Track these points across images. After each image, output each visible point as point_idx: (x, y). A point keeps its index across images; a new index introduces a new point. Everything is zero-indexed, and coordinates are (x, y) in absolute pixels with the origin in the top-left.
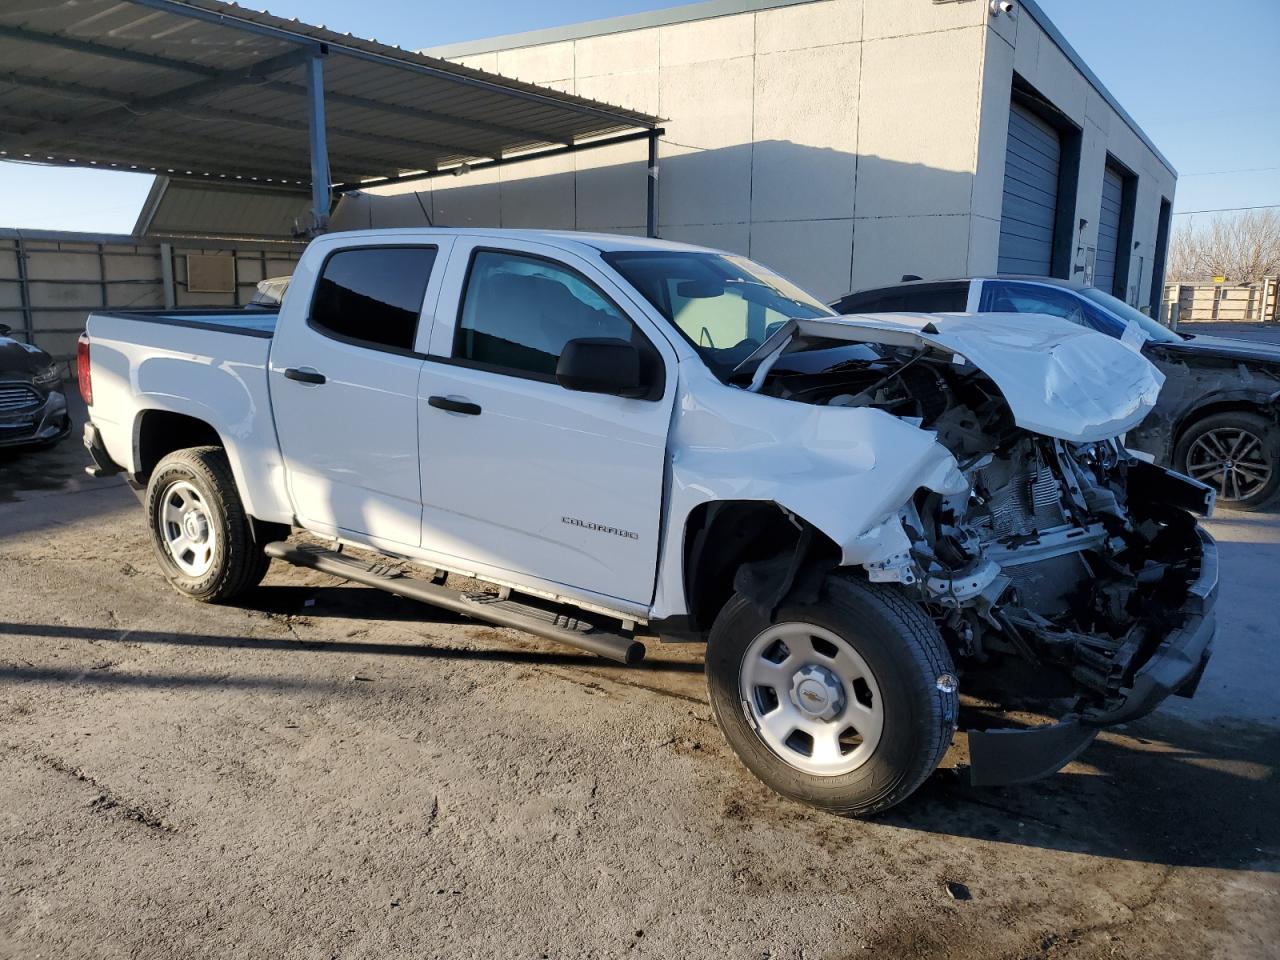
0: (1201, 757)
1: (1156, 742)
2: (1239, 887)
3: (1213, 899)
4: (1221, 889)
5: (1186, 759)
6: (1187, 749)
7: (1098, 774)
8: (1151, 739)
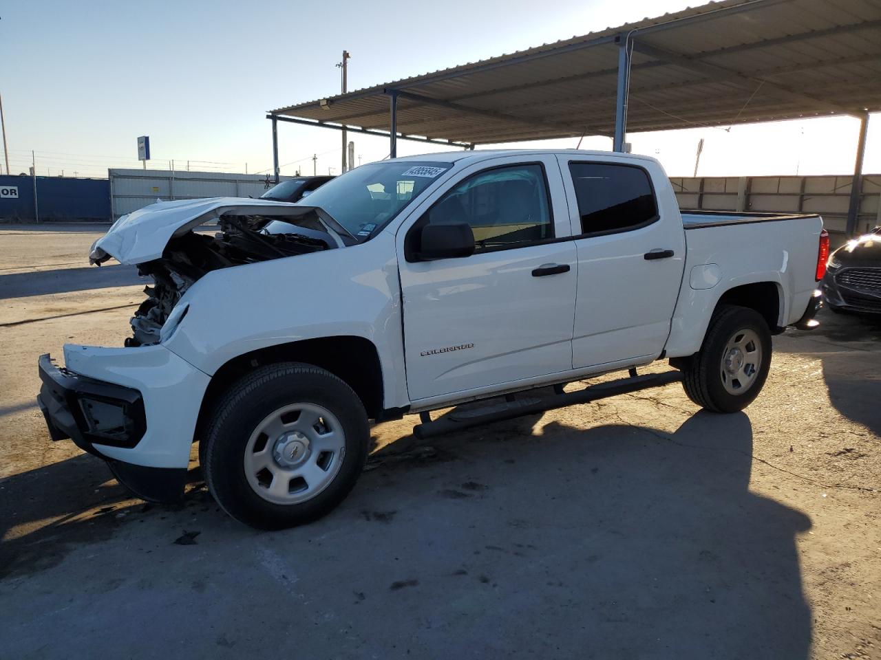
0: (55, 523)
1: (90, 517)
2: (9, 470)
3: (18, 462)
4: (17, 466)
5: (65, 516)
6: (68, 523)
7: (106, 483)
8: (95, 518)
